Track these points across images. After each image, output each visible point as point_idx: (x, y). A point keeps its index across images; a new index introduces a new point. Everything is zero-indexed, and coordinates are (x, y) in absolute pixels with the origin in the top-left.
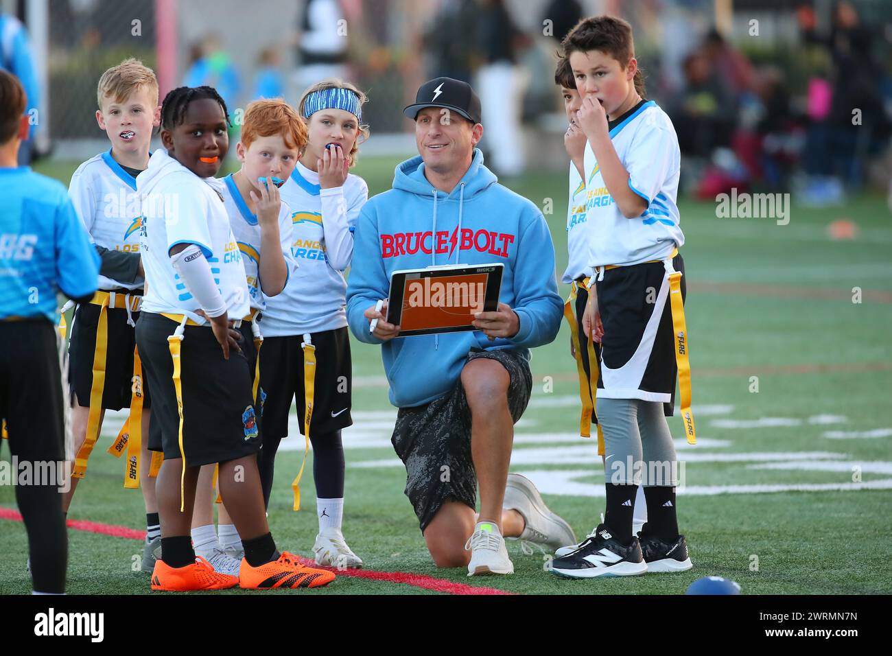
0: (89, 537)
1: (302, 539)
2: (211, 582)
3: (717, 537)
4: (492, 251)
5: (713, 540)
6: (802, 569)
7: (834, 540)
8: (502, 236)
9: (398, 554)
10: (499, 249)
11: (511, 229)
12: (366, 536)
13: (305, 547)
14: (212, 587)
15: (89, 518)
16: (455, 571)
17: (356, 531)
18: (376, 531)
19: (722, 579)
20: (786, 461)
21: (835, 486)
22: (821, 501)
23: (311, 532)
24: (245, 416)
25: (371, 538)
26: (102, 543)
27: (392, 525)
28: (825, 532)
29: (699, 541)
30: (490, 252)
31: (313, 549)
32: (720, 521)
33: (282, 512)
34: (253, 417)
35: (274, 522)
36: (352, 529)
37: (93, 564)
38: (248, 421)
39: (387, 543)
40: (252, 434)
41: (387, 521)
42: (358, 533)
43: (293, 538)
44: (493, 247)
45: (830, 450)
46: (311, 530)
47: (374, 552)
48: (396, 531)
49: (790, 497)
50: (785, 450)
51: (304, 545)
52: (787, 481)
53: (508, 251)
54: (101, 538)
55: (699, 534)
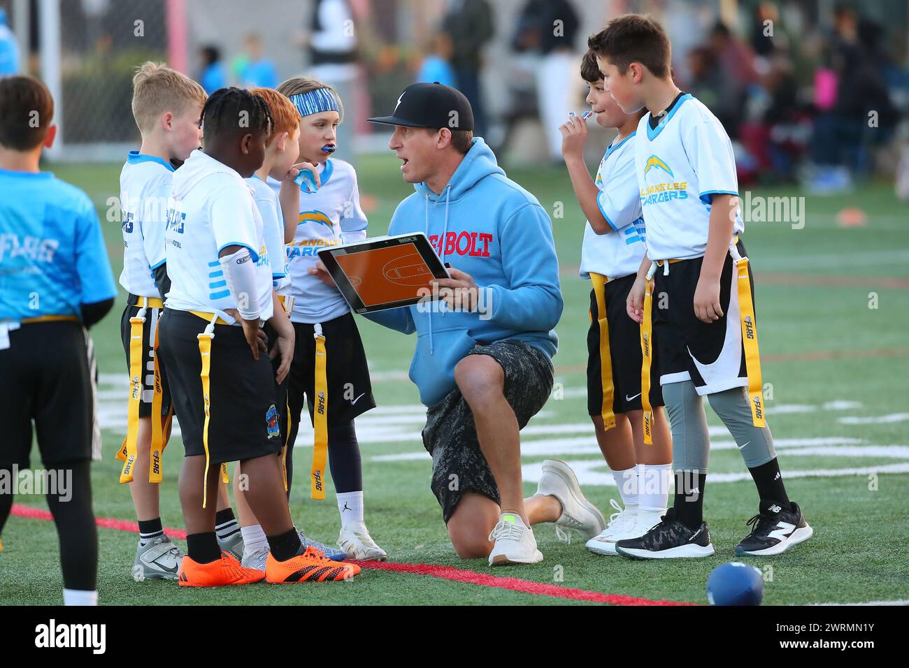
0: (116, 535)
1: (326, 533)
2: (238, 577)
3: (737, 523)
4: (473, 254)
5: (733, 527)
6: (822, 553)
7: (852, 524)
8: (482, 235)
9: (422, 546)
10: (480, 250)
11: (490, 229)
12: (390, 529)
13: (330, 541)
14: (239, 581)
15: (115, 516)
16: (479, 562)
17: (379, 524)
18: (399, 524)
19: (743, 565)
20: (803, 447)
21: (851, 471)
22: (838, 485)
23: (335, 526)
24: (269, 415)
25: (394, 531)
26: (129, 540)
27: (415, 517)
28: (843, 517)
29: (719, 528)
30: (470, 254)
31: (337, 543)
32: (739, 508)
33: (306, 507)
34: (275, 416)
35: (298, 517)
36: (375, 522)
37: (120, 561)
38: (272, 419)
39: (410, 536)
40: (274, 433)
41: (410, 514)
42: (382, 526)
43: (317, 532)
44: (473, 249)
45: (845, 436)
46: (335, 524)
47: (398, 545)
48: (419, 523)
49: (807, 483)
50: (801, 437)
51: (329, 539)
52: (804, 467)
53: (489, 250)
54: (128, 535)
55: (719, 521)
